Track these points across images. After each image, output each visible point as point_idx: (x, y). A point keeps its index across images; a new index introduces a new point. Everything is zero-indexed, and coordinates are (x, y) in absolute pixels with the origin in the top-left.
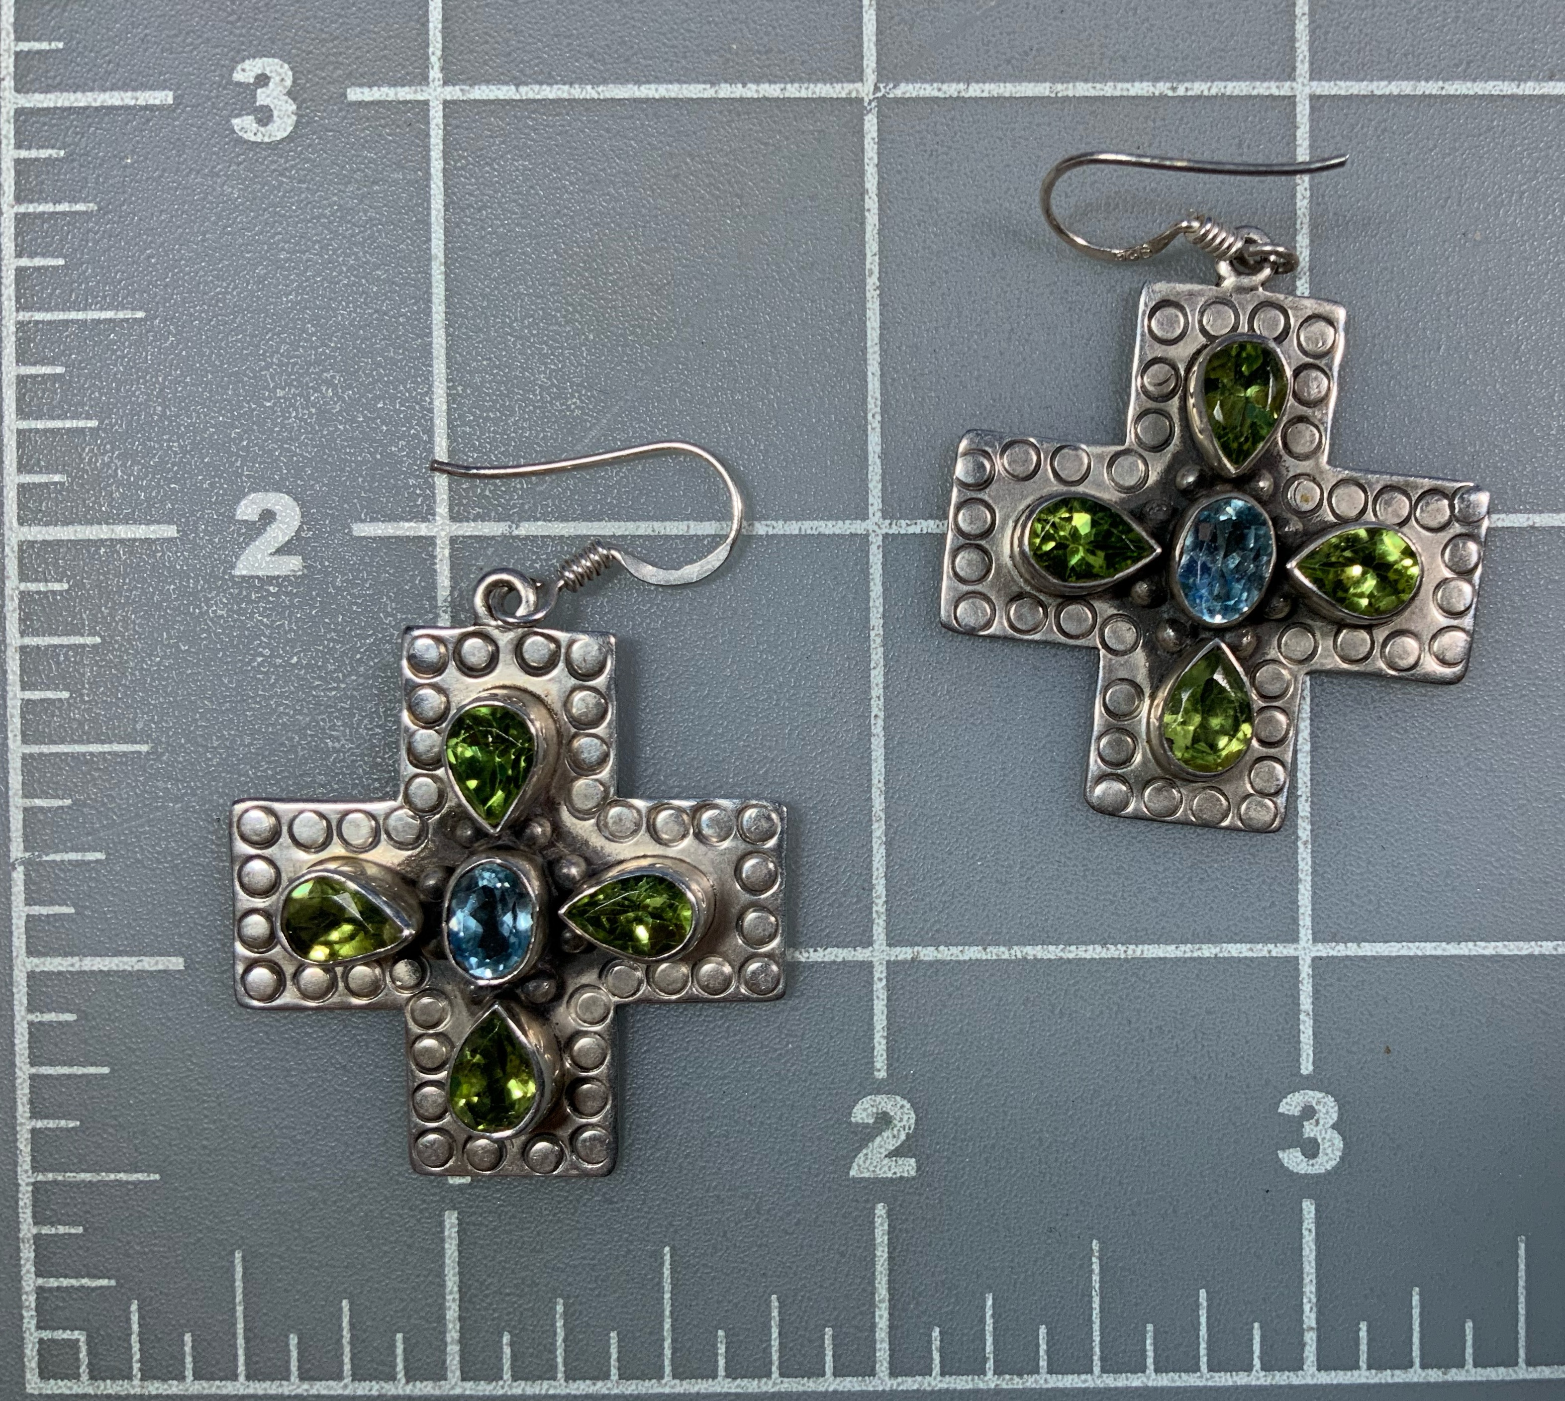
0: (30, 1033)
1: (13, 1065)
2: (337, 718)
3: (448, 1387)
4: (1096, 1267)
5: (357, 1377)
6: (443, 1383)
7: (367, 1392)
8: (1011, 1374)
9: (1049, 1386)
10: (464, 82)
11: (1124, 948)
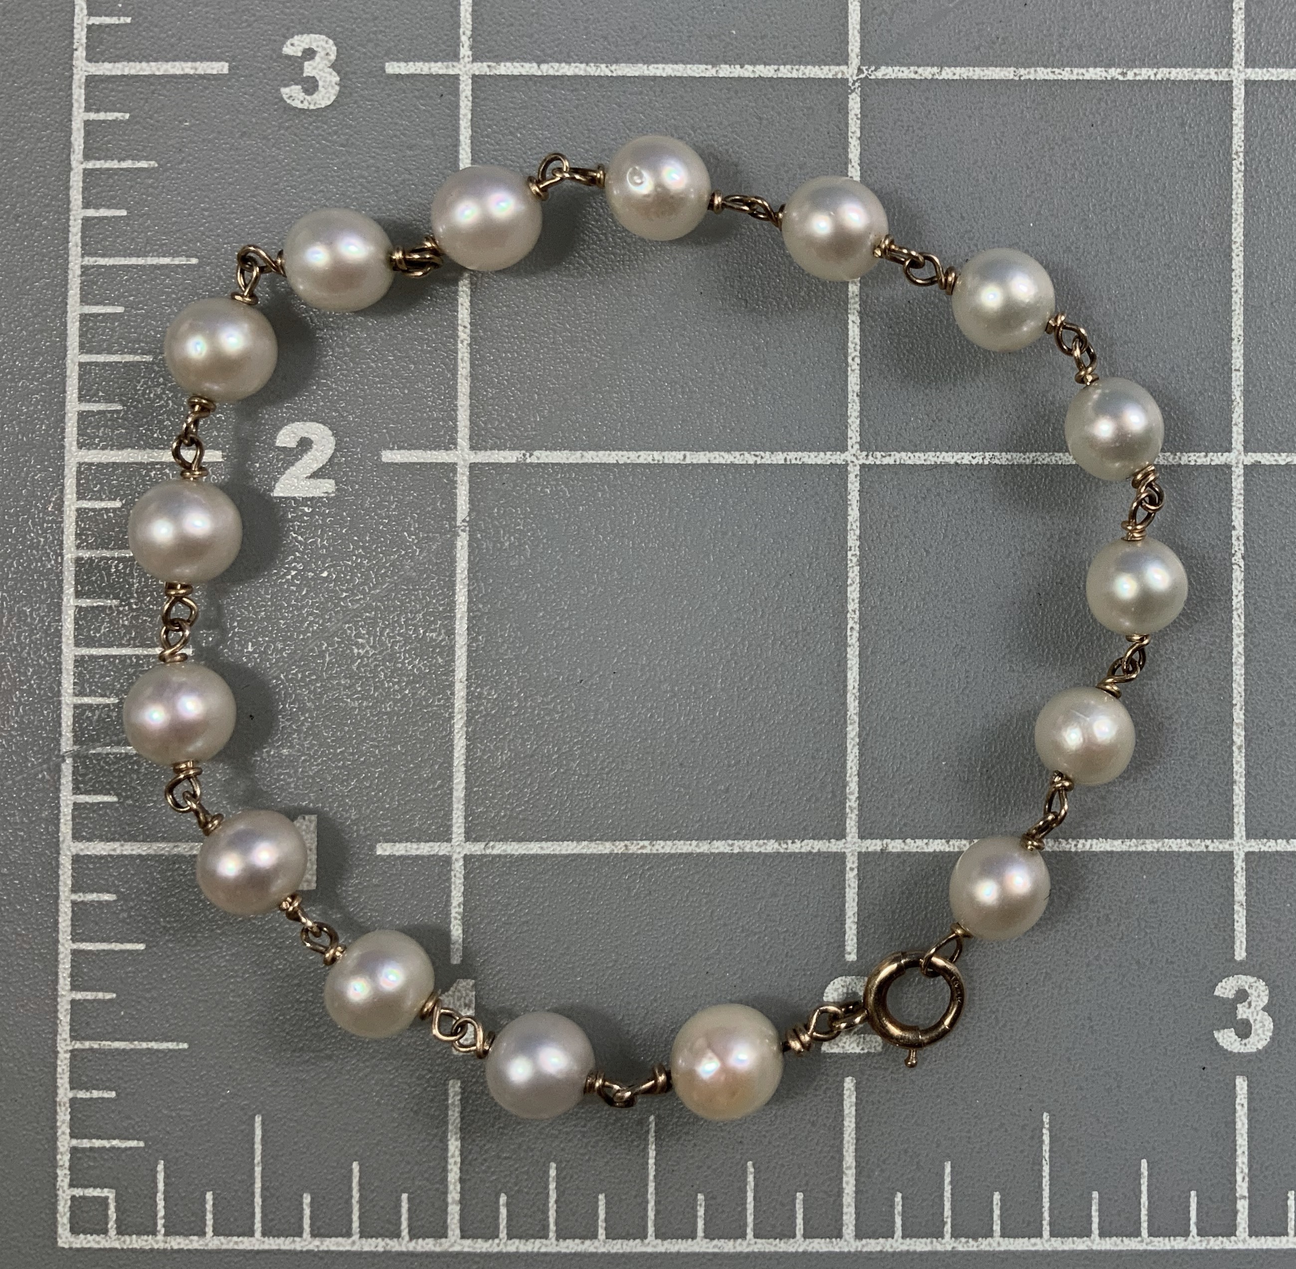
0: (73, 911)
1: (57, 941)
2: (362, 626)
3: (448, 1244)
4: (1046, 1138)
5: (363, 1235)
6: (443, 1240)
7: (373, 1249)
8: (967, 1237)
9: (1002, 1248)
10: (489, 59)
11: (1074, 843)
